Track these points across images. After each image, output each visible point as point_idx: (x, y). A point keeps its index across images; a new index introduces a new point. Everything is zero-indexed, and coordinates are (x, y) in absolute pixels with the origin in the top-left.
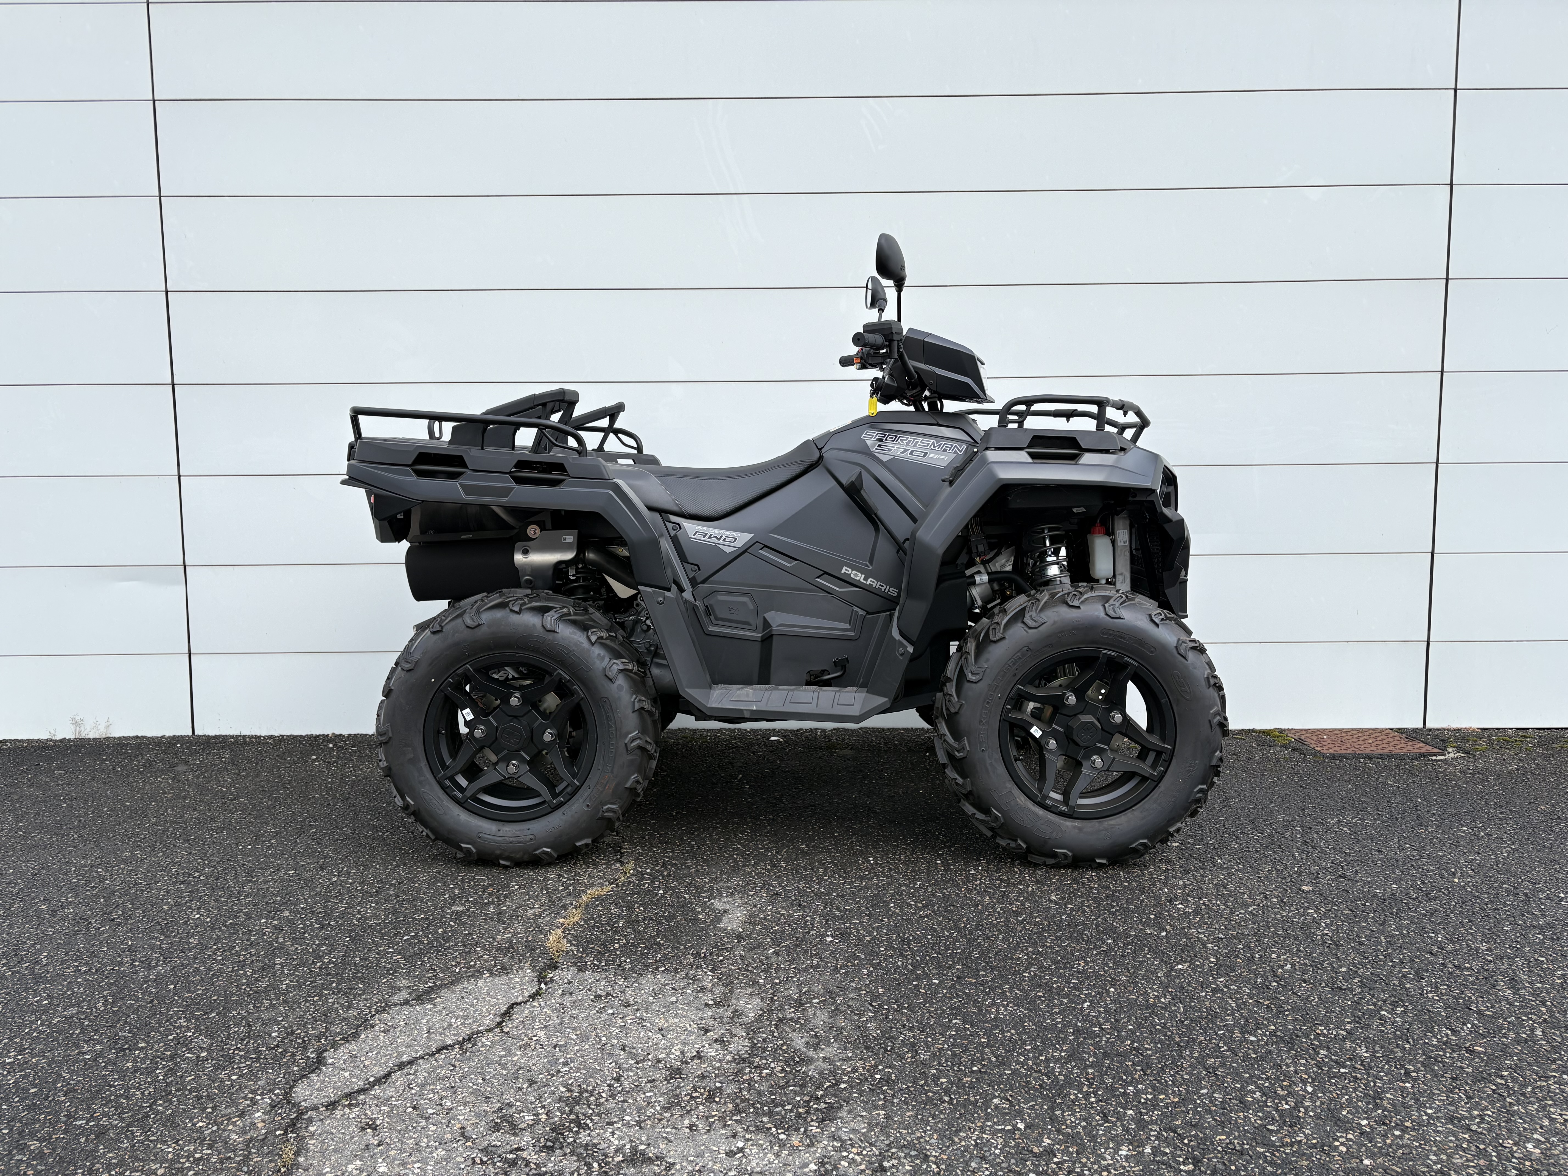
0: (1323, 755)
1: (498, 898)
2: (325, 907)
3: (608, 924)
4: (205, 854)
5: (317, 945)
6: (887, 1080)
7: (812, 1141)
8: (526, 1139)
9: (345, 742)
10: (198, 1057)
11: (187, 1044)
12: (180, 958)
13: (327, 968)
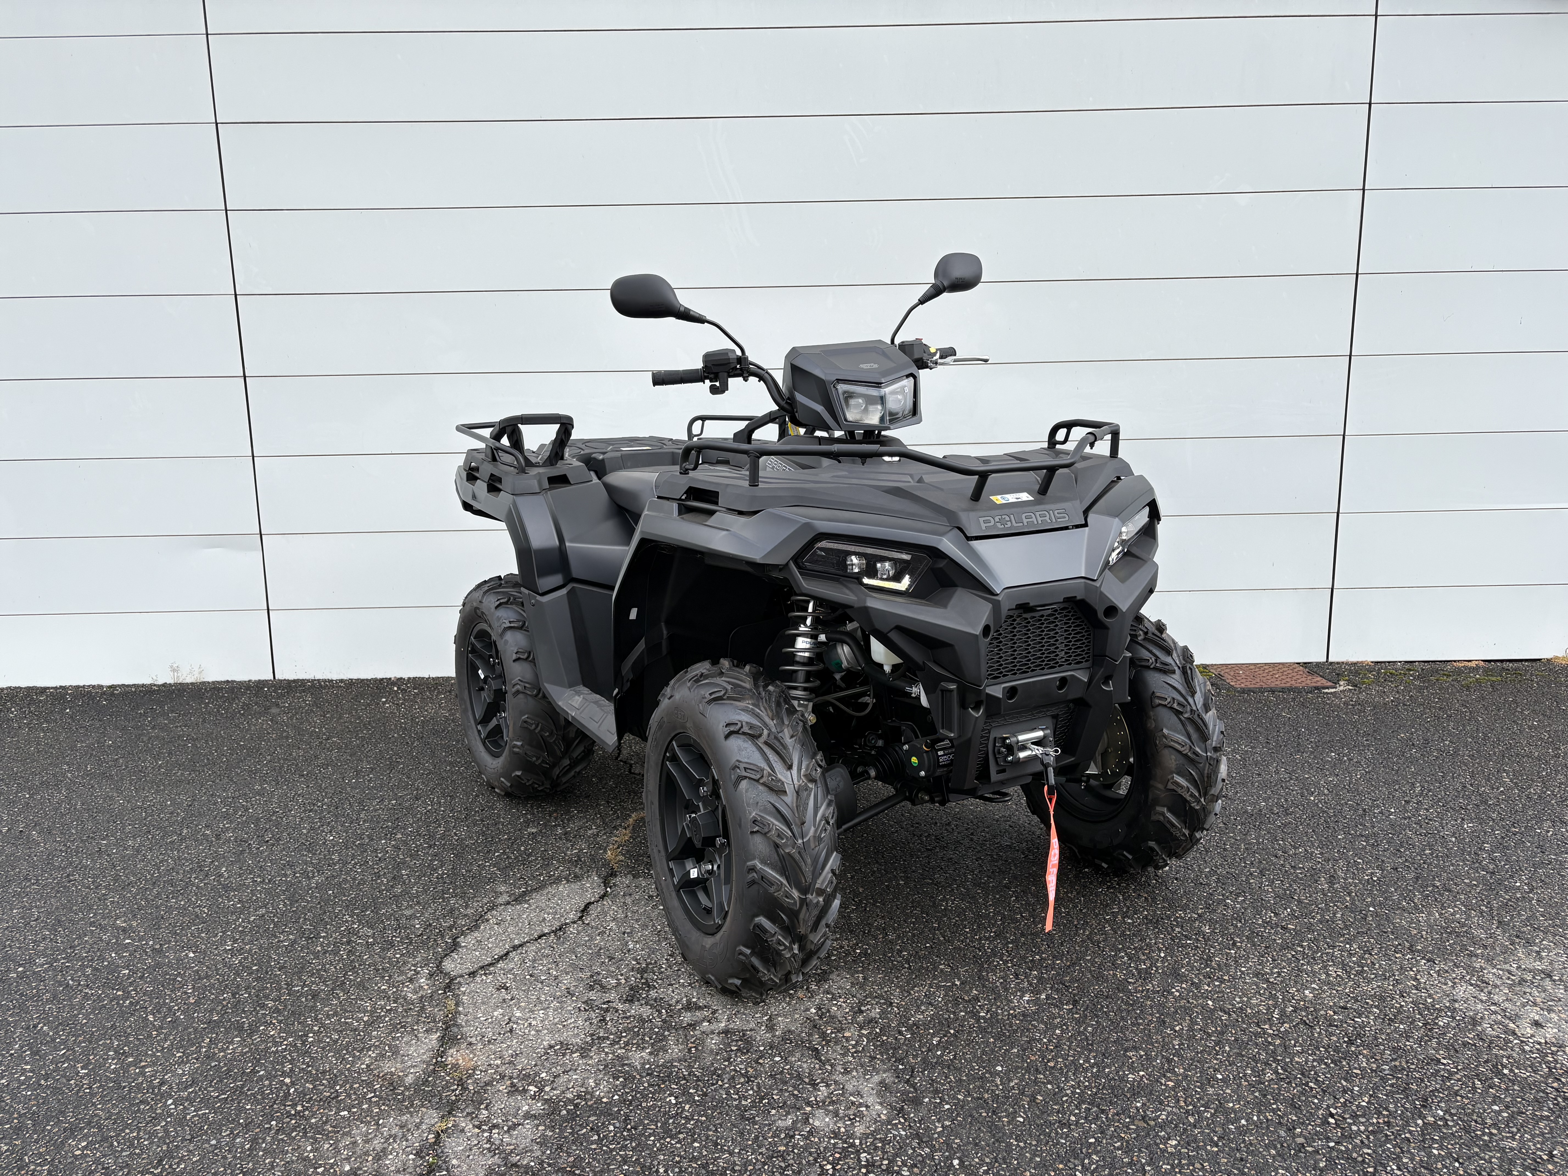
1: (562, 821)
2: (428, 830)
4: (320, 787)
5: (430, 860)
6: (865, 953)
7: (812, 995)
8: (613, 996)
9: (406, 684)
10: (367, 942)
11: (356, 933)
12: (330, 870)
13: (442, 878)
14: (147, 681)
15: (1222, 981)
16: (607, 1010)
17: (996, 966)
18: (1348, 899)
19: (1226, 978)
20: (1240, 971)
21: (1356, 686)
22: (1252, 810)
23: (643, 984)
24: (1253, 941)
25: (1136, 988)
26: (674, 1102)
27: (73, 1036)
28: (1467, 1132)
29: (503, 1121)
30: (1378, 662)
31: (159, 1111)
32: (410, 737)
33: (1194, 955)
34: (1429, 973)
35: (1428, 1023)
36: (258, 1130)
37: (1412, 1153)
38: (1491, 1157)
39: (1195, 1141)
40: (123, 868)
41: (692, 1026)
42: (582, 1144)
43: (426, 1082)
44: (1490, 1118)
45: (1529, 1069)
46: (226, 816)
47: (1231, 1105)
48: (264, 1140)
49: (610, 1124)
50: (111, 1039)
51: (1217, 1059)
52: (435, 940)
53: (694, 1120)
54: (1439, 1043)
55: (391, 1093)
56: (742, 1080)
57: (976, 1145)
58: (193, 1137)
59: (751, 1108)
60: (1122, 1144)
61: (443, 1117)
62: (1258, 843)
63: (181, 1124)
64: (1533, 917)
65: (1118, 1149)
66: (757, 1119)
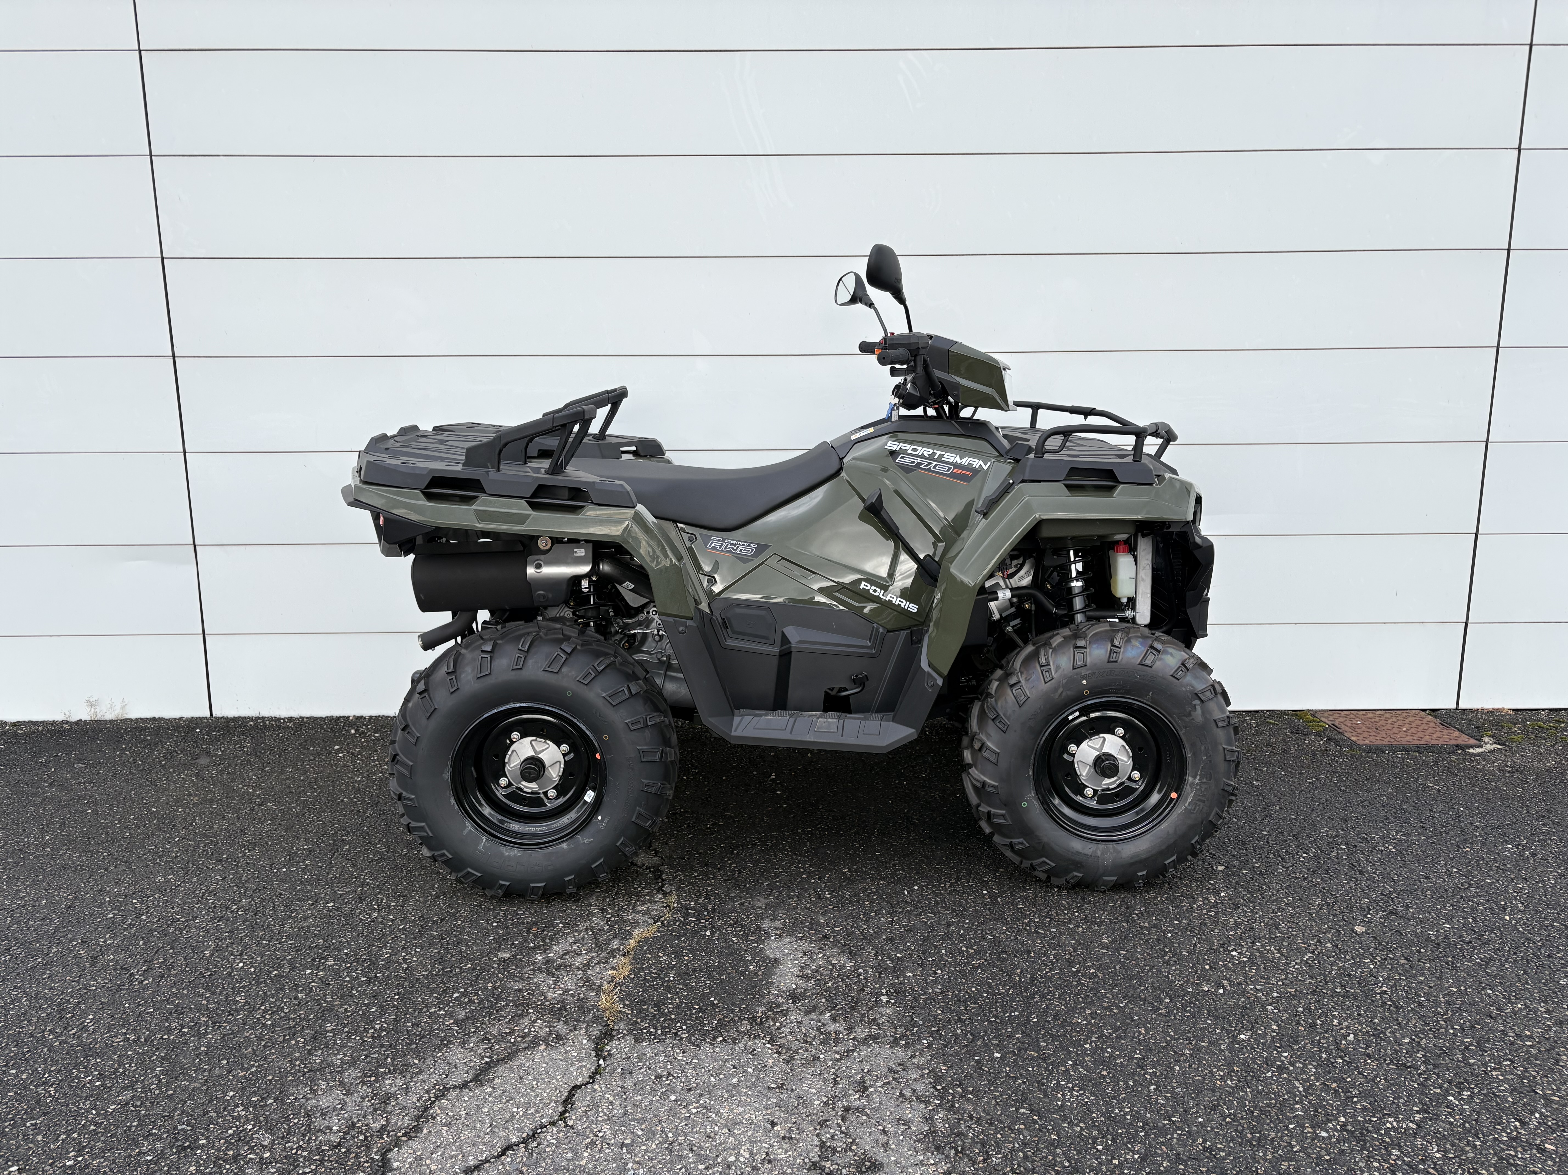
0: (1360, 747)
1: (543, 940)
2: (369, 953)
3: (658, 977)
4: (240, 879)
5: (367, 1005)
9: (366, 725)
14: (59, 717)
21: (1505, 745)
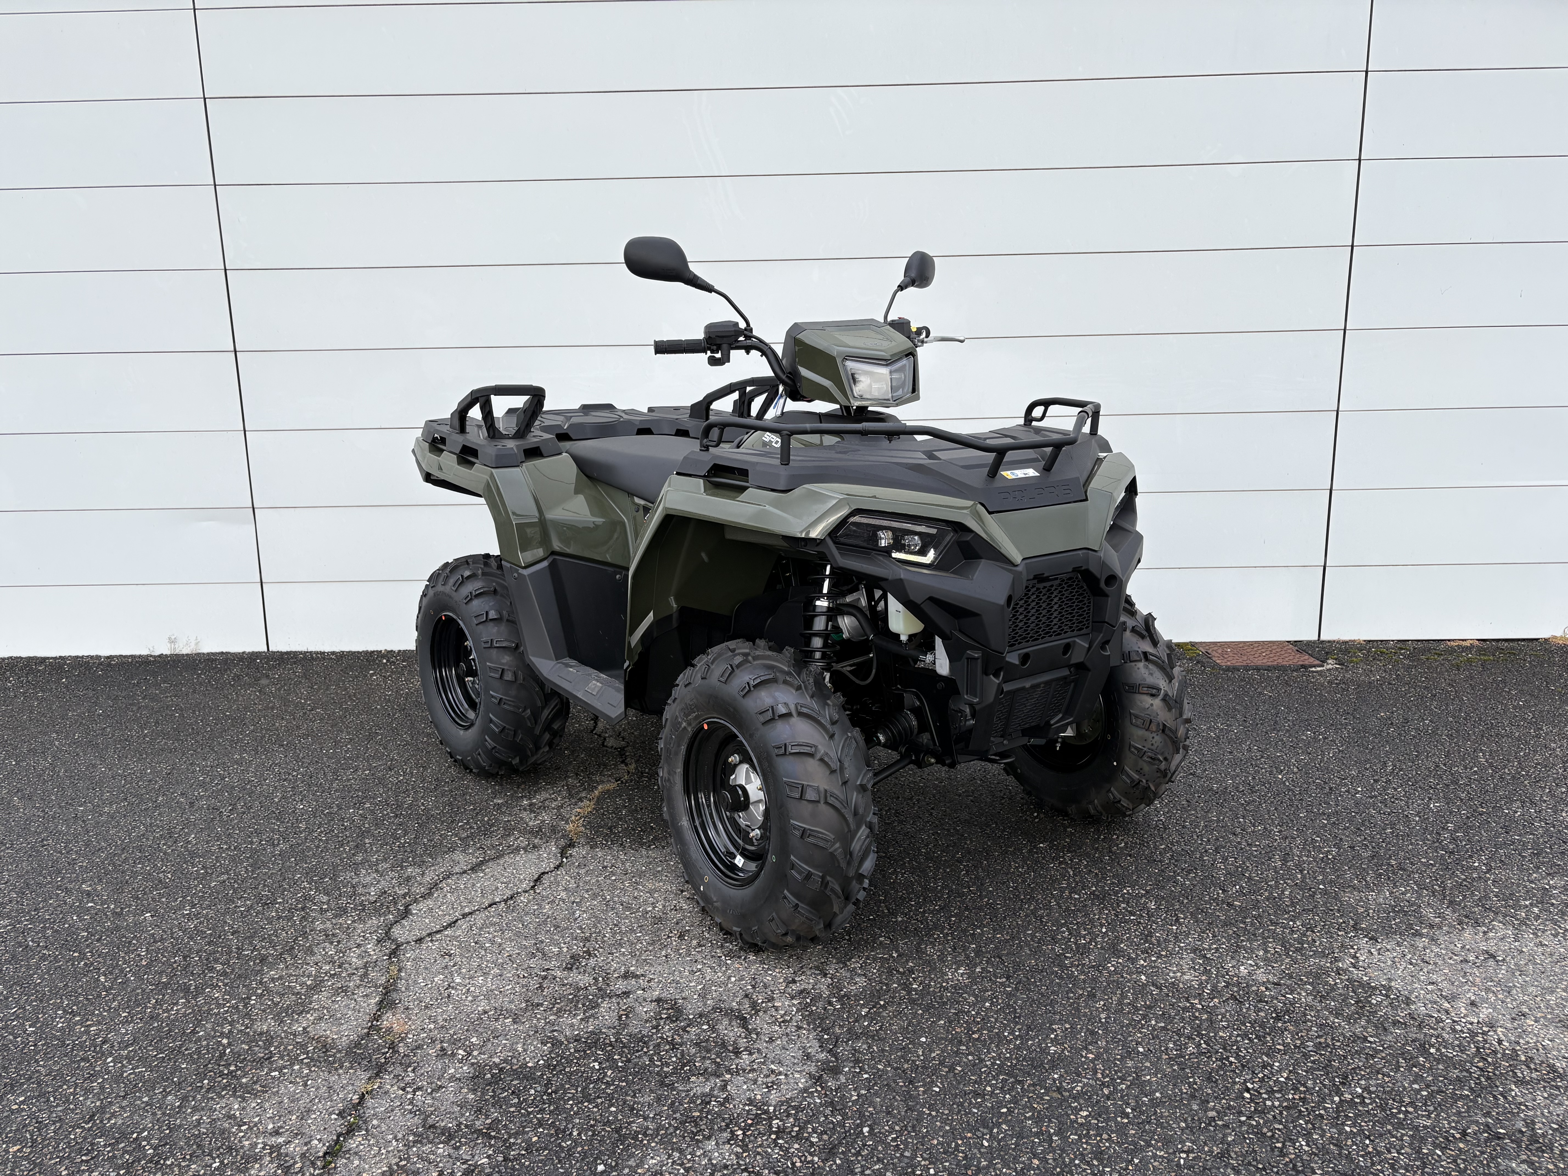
0: (1221, 667)
1: (529, 792)
3: (614, 813)
5: (395, 829)
7: (749, 965)
8: (553, 963)
9: (395, 657)
10: (321, 908)
11: (311, 899)
12: (295, 838)
13: (404, 846)
14: (144, 652)
15: (1159, 956)
16: (545, 978)
17: (935, 939)
18: (1299, 876)
19: (1164, 953)
20: (1179, 946)
21: (1342, 664)
22: (1218, 788)
23: (585, 952)
24: (1196, 918)
25: (1072, 963)
26: (597, 1067)
27: (26, 995)
28: (1383, 1110)
29: (428, 1083)
30: (1370, 641)
31: (98, 1069)
32: (393, 708)
33: (1135, 931)
34: (1370, 952)
35: (1360, 1001)
36: (190, 1088)
37: (1324, 1131)
38: (1403, 1135)
39: (1107, 1112)
40: (97, 834)
41: (626, 994)
42: (501, 1107)
43: (358, 1045)
44: (1409, 1097)
45: (1457, 1049)
46: (202, 785)
47: (1148, 1077)
48: (194, 1098)
49: (531, 1088)
50: (61, 998)
51: (1141, 1033)
52: (388, 907)
53: (613, 1085)
54: (1368, 1021)
55: (322, 1055)
56: (668, 1047)
57: (888, 1113)
58: (127, 1094)
59: (671, 1074)
60: (1033, 1115)
61: (369, 1079)
62: (1218, 821)
63: (118, 1083)
64: (1487, 897)
65: (1029, 1118)
66: (676, 1085)
